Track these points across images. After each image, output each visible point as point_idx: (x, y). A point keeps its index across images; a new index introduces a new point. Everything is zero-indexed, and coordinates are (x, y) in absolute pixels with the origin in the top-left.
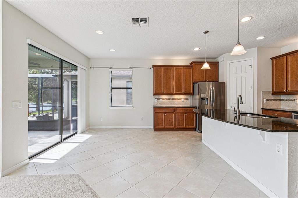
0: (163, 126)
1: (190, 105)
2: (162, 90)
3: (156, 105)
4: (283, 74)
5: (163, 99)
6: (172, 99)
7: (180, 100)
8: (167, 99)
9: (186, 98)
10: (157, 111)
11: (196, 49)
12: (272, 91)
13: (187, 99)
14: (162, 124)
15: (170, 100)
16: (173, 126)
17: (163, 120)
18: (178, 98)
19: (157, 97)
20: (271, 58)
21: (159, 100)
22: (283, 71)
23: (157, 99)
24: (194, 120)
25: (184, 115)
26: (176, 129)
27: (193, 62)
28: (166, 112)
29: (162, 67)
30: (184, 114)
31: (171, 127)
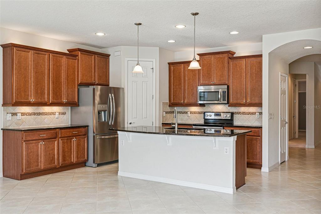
0: (38, 165)
1: (68, 124)
2: (28, 95)
3: (9, 126)
4: (180, 84)
5: (23, 114)
6: (39, 114)
7: (53, 115)
8: (30, 114)
9: (62, 111)
10: (28, 139)
11: (100, 34)
12: (168, 102)
13: (64, 114)
14: (38, 162)
15: (36, 116)
16: (54, 163)
17: (38, 156)
18: (50, 111)
19: (12, 109)
20: (169, 63)
21: (16, 116)
22: (180, 80)
23: (12, 113)
24: (85, 149)
25: (71, 142)
26: (61, 167)
27: (79, 50)
28: (43, 140)
29: (28, 50)
30: (72, 139)
31: (53, 165)
